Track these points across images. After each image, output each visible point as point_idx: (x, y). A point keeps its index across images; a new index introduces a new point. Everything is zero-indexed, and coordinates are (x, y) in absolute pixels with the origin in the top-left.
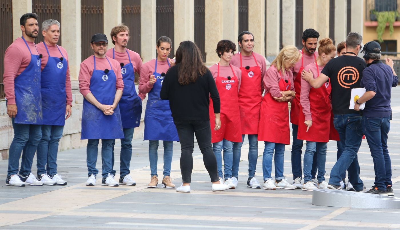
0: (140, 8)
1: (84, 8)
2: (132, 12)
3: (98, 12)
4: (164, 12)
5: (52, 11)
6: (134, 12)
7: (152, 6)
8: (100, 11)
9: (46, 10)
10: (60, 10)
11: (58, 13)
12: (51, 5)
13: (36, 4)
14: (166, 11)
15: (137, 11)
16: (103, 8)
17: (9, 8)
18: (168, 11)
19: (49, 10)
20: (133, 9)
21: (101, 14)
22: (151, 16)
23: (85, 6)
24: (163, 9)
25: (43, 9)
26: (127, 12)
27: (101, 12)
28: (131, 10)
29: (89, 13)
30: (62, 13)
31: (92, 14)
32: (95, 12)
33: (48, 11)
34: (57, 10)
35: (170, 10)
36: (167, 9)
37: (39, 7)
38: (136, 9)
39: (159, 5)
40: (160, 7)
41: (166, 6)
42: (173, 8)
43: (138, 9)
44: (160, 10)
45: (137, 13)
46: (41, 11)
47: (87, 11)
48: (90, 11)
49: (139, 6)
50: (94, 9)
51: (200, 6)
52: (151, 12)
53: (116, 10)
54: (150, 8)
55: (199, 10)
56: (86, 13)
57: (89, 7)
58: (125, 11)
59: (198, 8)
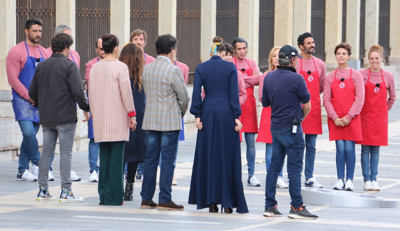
0: (200, 13)
1: (136, 13)
2: (191, 17)
3: (152, 16)
4: (227, 16)
5: (100, 16)
6: (194, 16)
7: (212, 11)
8: (154, 15)
9: (93, 15)
10: (109, 14)
11: (107, 17)
12: (99, 10)
13: (83, 9)
14: (230, 16)
15: (196, 16)
16: (158, 12)
17: (53, 13)
18: (232, 16)
19: (97, 14)
20: (193, 14)
21: (156, 18)
22: (211, 21)
23: (138, 11)
24: (226, 14)
25: (90, 13)
26: (185, 16)
27: (156, 16)
28: (189, 15)
29: (141, 17)
30: (111, 17)
31: (145, 18)
32: (149, 17)
33: (96, 16)
34: (105, 14)
35: (234, 15)
36: (231, 14)
37: (85, 11)
38: (195, 13)
39: (222, 10)
40: (223, 12)
41: (230, 11)
42: (238, 13)
43: (197, 14)
44: (223, 15)
45: (196, 18)
46: (88, 16)
47: (140, 15)
48: (144, 15)
49: (199, 11)
50: (147, 13)
51: (269, 11)
52: (211, 17)
53: (171, 15)
54: (210, 13)
55: (268, 15)
56: (139, 17)
57: (141, 11)
58: (183, 15)
59: (267, 13)
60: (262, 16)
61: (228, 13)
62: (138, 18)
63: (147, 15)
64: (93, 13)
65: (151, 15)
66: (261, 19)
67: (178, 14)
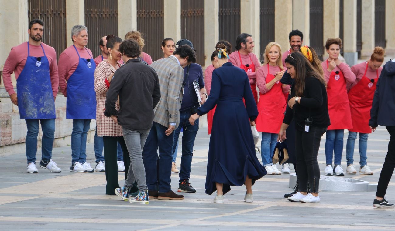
0: (203, 11)
1: (143, 12)
2: (195, 15)
3: (158, 16)
4: (229, 14)
5: (108, 16)
6: (197, 15)
7: (215, 10)
8: (160, 14)
9: (102, 15)
10: (117, 14)
12: (107, 10)
13: (91, 10)
14: (232, 14)
15: (200, 14)
16: (163, 12)
17: (63, 14)
18: (235, 13)
19: (106, 15)
21: (161, 17)
22: (214, 19)
23: (144, 10)
24: (229, 12)
25: (98, 14)
26: (189, 15)
27: (162, 15)
28: (193, 14)
29: (148, 16)
30: (119, 17)
31: (151, 18)
32: (155, 16)
33: (104, 16)
34: (113, 14)
35: (236, 13)
36: (233, 11)
37: (94, 12)
38: (199, 12)
39: (224, 8)
40: (225, 10)
41: (232, 9)
42: (240, 11)
43: (201, 12)
44: (225, 13)
45: (200, 16)
46: (96, 16)
47: (146, 15)
48: (150, 15)
49: (202, 10)
50: (153, 13)
51: (270, 9)
52: (214, 15)
53: (176, 14)
54: (213, 11)
55: (268, 12)
56: (145, 16)
57: (148, 11)
58: (188, 14)
59: (268, 10)
60: (263, 13)
61: (231, 10)
62: (144, 18)
63: (153, 15)
64: (102, 13)
65: (156, 15)
66: (262, 16)
67: (182, 13)
